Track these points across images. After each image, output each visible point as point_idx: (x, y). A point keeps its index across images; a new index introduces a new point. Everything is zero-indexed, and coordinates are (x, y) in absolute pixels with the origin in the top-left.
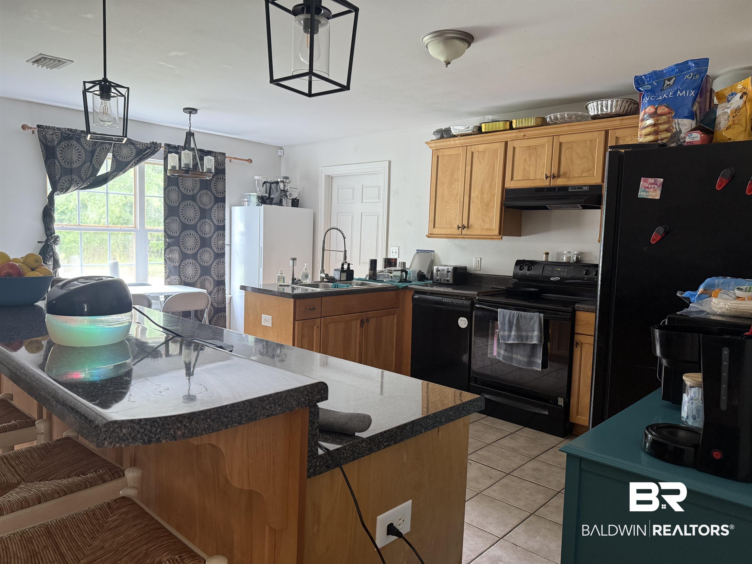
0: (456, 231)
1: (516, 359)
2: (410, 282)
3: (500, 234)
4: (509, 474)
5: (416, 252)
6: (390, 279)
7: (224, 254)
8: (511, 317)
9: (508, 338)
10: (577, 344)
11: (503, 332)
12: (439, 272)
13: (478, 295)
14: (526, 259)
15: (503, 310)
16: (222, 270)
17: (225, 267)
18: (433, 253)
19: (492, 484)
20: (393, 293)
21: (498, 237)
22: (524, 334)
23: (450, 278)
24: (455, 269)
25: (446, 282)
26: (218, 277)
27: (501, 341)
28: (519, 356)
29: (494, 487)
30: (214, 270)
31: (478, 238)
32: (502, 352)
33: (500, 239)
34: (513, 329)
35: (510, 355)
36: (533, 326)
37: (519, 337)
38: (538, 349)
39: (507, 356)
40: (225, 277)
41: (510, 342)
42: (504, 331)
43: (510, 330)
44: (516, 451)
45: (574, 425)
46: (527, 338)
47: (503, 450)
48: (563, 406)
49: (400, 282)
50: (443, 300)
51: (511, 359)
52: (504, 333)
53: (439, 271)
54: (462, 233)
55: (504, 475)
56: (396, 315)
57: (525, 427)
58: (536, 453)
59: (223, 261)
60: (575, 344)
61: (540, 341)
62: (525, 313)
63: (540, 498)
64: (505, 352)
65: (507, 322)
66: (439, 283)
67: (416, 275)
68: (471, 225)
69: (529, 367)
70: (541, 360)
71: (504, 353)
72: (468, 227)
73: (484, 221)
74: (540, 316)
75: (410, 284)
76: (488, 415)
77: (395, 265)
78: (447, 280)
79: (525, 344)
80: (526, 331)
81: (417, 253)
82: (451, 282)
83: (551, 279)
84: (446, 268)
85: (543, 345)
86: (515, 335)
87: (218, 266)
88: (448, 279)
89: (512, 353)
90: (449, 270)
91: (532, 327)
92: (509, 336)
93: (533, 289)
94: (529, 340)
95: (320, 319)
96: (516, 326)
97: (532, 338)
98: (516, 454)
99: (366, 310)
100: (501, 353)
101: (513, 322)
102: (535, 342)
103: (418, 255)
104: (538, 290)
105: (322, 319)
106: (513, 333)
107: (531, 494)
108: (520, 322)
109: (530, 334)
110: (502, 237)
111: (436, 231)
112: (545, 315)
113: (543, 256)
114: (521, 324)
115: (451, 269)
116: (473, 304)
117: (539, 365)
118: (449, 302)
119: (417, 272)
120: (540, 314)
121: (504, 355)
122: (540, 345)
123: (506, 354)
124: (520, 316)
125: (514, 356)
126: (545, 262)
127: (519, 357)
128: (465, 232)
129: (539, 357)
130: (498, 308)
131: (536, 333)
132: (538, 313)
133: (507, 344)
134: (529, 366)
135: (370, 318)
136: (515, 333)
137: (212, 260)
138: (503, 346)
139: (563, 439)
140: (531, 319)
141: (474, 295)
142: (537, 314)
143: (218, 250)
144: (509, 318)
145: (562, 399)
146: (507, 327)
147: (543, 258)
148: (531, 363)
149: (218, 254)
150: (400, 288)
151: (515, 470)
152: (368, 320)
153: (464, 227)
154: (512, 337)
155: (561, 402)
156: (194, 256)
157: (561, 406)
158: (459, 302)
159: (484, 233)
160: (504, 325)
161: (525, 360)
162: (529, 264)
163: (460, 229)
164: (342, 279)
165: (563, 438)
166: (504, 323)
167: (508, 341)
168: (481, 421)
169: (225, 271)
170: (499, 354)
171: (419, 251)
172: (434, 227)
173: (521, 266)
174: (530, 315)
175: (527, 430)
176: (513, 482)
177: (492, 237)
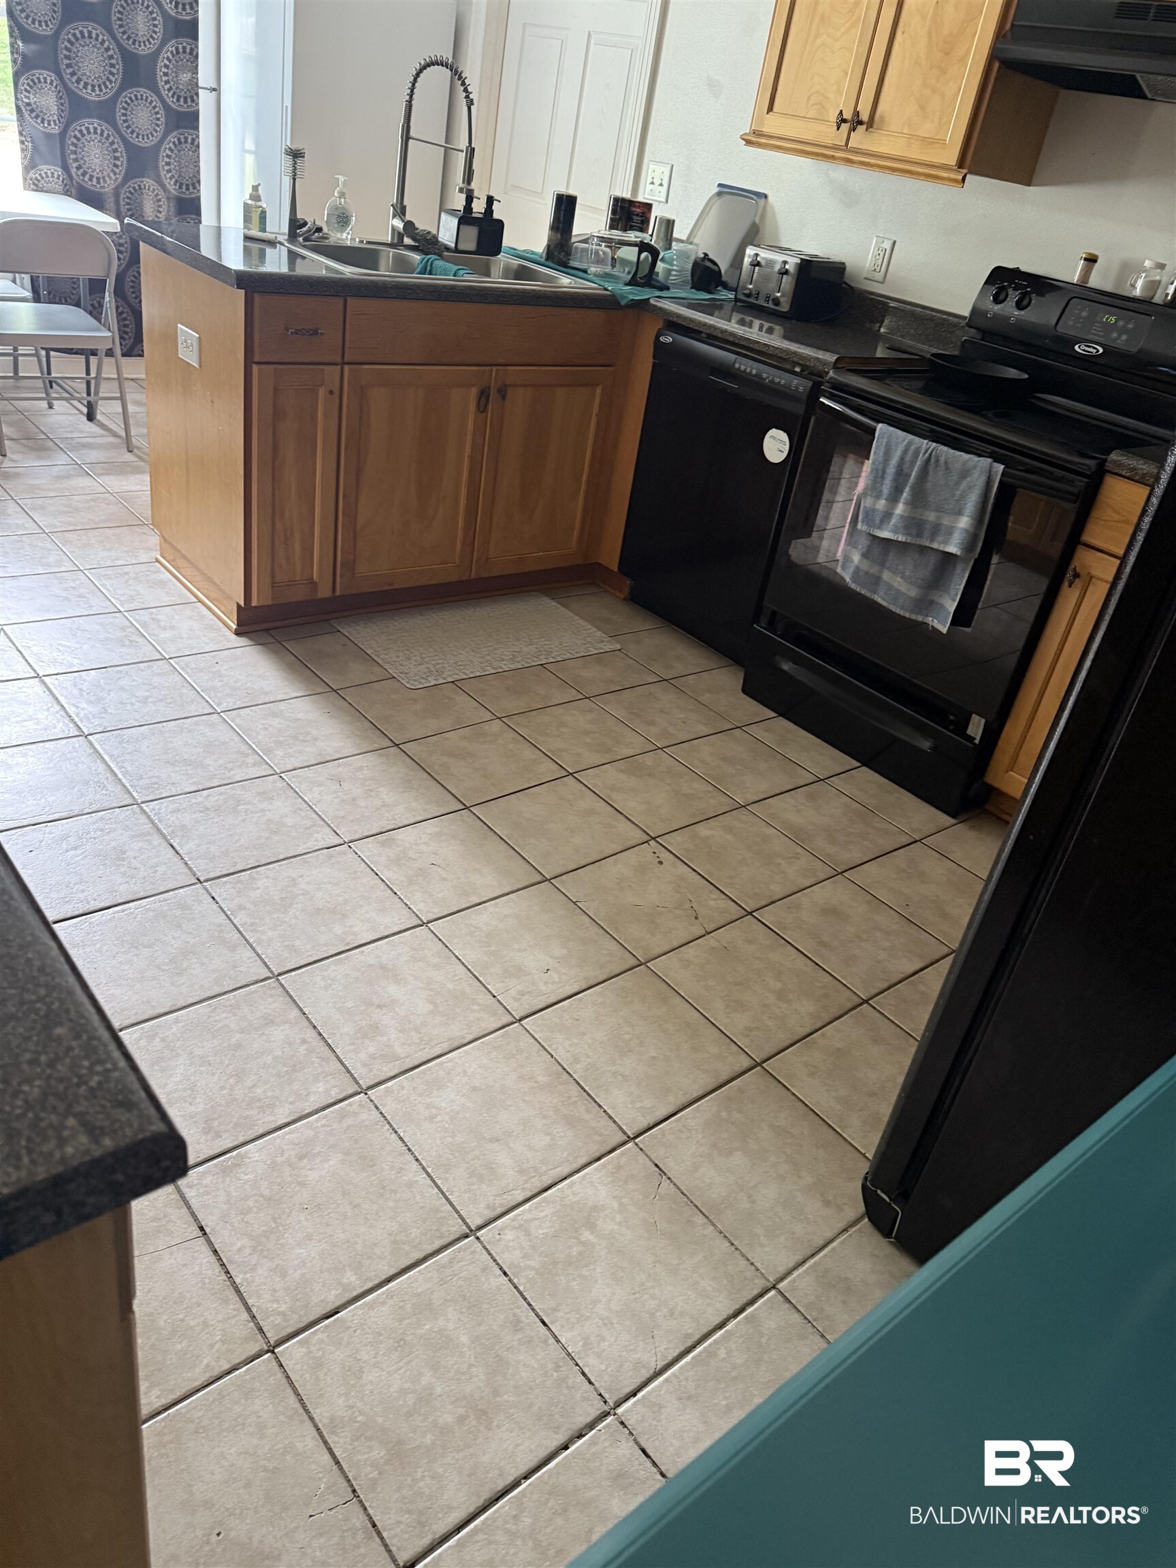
0: (831, 135)
1: (890, 587)
2: (665, 288)
3: (961, 164)
4: (750, 913)
5: (716, 190)
6: (608, 269)
7: (195, 116)
8: (908, 458)
9: (882, 522)
10: (1077, 575)
11: (873, 499)
12: (757, 268)
13: (836, 365)
14: (1023, 269)
15: (891, 428)
16: (191, 166)
17: (198, 157)
18: (762, 201)
19: (691, 938)
20: (597, 316)
21: (952, 176)
22: (931, 516)
23: (784, 292)
24: (808, 267)
25: (771, 305)
26: (180, 187)
27: (859, 526)
28: (899, 579)
29: (690, 952)
30: (168, 164)
31: (894, 170)
32: (856, 558)
33: (955, 181)
34: (905, 495)
35: (874, 570)
36: (963, 496)
37: (913, 524)
38: (958, 570)
39: (867, 573)
40: (199, 191)
41: (885, 534)
42: (878, 497)
43: (894, 498)
44: (802, 841)
45: (991, 792)
46: (936, 530)
47: (770, 831)
48: (977, 741)
49: (633, 282)
50: (737, 366)
51: (877, 580)
52: (874, 504)
53: (758, 264)
54: (847, 144)
55: (735, 911)
56: (599, 391)
57: (864, 764)
58: (856, 856)
59: (193, 140)
60: (1069, 575)
61: (969, 547)
62: (951, 451)
63: (802, 1013)
64: (865, 561)
65: (891, 470)
66: (750, 306)
67: (690, 266)
68: (882, 118)
69: (917, 614)
70: (956, 604)
71: (860, 561)
72: (870, 124)
73: (922, 108)
74: (994, 470)
75: (658, 293)
76: (780, 715)
77: (643, 227)
78: (773, 300)
79: (923, 549)
80: (939, 509)
81: (719, 194)
82: (785, 307)
83: (1076, 348)
84: (779, 258)
85: (976, 561)
86: (902, 516)
87: (179, 151)
88: (779, 294)
89: (882, 565)
90: (787, 267)
91: (958, 500)
92: (888, 515)
93: (1013, 373)
94: (940, 538)
95: (339, 367)
96: (913, 488)
97: (950, 531)
98: (799, 850)
99: (502, 361)
100: (852, 561)
101: (910, 475)
102: (953, 549)
103: (718, 203)
104: (1026, 376)
105: (346, 368)
106: (900, 509)
107: (781, 995)
108: (930, 478)
109: (946, 521)
110: (964, 179)
111: (772, 124)
112: (1008, 470)
113: (1077, 265)
114: (929, 485)
115: (792, 262)
116: (816, 392)
117: (947, 618)
118: (750, 373)
119: (692, 259)
120: (996, 464)
121: (857, 568)
122: (966, 561)
123: (865, 566)
124: (933, 461)
125: (886, 576)
126: (1076, 289)
127: (898, 583)
128: (859, 139)
129: (953, 592)
130: (878, 422)
131: (964, 522)
132: (990, 460)
133: (875, 537)
134: (920, 613)
135: (515, 386)
136: (904, 511)
137: (161, 129)
138: (863, 542)
139: (953, 821)
140: (965, 473)
141: (824, 363)
142: (986, 462)
143: (178, 100)
144: (902, 459)
145: (983, 721)
146: (886, 488)
147: (1075, 272)
148: (926, 603)
149: (177, 112)
150: (623, 303)
151: (772, 903)
152: (502, 392)
153: (857, 122)
154: (893, 521)
155: (976, 727)
156: (106, 111)
157: (971, 739)
158: (777, 380)
159: (915, 154)
160: (883, 477)
161: (913, 592)
162: (1027, 286)
163: (845, 127)
164: (461, 247)
165: (954, 817)
166: (884, 472)
167: (879, 528)
168: (753, 730)
169: (198, 172)
170: (847, 559)
171: (725, 190)
172: (770, 109)
173: (1002, 289)
174: (965, 463)
175: (866, 774)
176: (749, 942)
177: (933, 172)
